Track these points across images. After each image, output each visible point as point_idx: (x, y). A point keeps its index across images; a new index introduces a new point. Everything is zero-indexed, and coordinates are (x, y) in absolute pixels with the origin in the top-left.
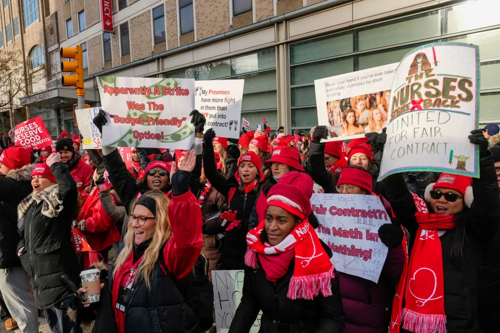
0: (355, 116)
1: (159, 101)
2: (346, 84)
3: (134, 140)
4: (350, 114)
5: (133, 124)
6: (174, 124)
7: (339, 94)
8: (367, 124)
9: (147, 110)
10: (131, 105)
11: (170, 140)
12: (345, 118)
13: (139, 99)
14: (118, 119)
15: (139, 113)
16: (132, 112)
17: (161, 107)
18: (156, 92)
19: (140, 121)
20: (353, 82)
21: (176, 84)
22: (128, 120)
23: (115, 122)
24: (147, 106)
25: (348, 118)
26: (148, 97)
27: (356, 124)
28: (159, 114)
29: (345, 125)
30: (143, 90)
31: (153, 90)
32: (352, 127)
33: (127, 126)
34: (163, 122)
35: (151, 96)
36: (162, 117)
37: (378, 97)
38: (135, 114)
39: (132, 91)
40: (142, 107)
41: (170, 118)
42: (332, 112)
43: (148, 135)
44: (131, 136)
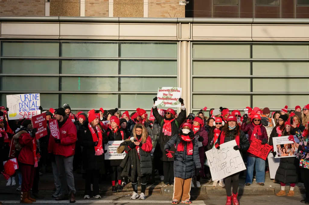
0: (285, 150)
1: (171, 93)
2: (283, 140)
3: (164, 105)
4: (284, 149)
5: (164, 100)
6: (175, 100)
7: (280, 143)
8: (289, 153)
9: (168, 96)
10: (164, 94)
11: (174, 104)
12: (282, 150)
13: (167, 93)
14: (160, 99)
15: (166, 96)
16: (164, 96)
17: (172, 95)
18: (171, 91)
19: (166, 99)
20: (284, 139)
21: (177, 89)
22: (163, 99)
23: (159, 99)
24: (168, 95)
25: (283, 151)
26: (169, 92)
27: (286, 153)
28: (171, 97)
29: (282, 153)
30: (168, 90)
31: (170, 90)
32: (285, 154)
33: (162, 101)
34: (172, 99)
35: (170, 92)
36: (172, 98)
37: (292, 145)
38: (165, 97)
39: (165, 91)
40: (167, 95)
41: (174, 98)
42: (278, 148)
43: (168, 103)
44: (163, 103)
